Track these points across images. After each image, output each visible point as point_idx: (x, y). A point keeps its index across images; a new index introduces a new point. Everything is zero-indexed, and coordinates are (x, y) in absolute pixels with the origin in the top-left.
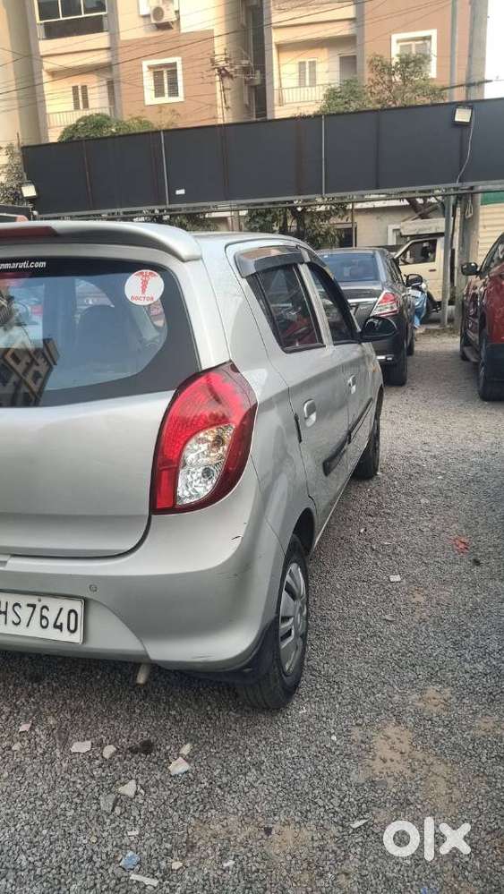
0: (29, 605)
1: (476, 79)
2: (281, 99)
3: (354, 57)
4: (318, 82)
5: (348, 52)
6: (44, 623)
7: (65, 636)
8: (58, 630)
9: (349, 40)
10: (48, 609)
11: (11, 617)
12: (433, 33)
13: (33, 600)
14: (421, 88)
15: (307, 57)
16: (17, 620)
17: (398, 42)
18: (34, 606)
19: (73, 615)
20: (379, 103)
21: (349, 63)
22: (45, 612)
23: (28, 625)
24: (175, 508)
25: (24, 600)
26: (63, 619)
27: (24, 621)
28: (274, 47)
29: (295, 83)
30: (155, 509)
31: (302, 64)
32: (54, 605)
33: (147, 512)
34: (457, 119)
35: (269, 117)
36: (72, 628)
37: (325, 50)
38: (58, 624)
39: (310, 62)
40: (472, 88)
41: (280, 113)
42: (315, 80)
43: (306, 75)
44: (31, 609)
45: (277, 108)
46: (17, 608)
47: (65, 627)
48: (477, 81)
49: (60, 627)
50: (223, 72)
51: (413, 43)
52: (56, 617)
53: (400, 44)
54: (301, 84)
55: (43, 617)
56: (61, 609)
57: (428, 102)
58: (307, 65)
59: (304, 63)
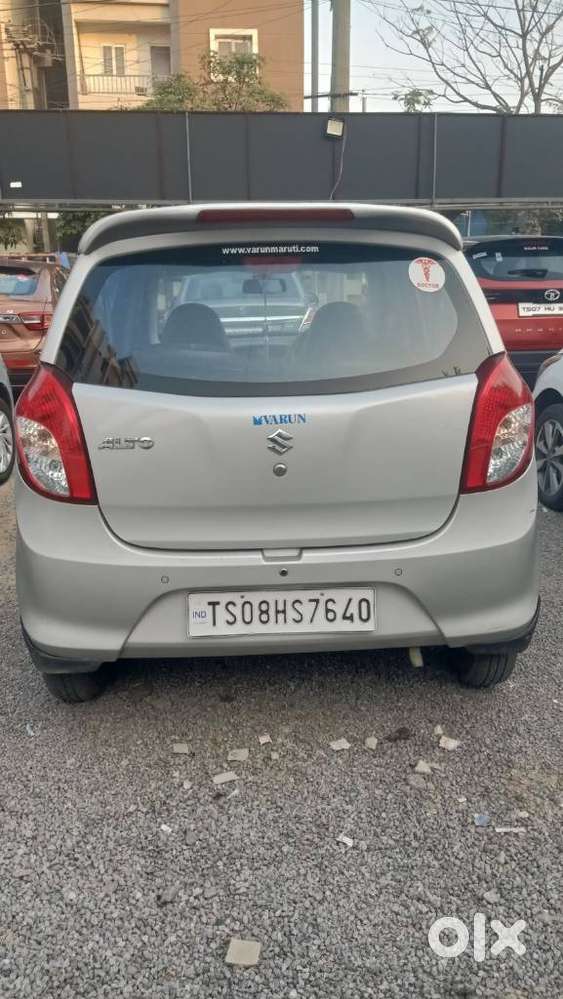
0: (311, 601)
1: (341, 91)
2: (83, 86)
3: (168, 49)
4: (128, 72)
5: (160, 42)
6: (331, 616)
7: (357, 626)
8: (348, 622)
9: (162, 29)
10: (334, 602)
11: (291, 614)
12: (254, 33)
13: (315, 594)
14: (261, 93)
15: (113, 42)
16: (298, 617)
17: (217, 37)
18: (317, 601)
19: (364, 604)
20: (215, 104)
21: (162, 54)
22: (330, 606)
23: (311, 621)
24: (484, 487)
25: (304, 596)
26: (353, 609)
27: (307, 617)
28: (74, 24)
29: (100, 70)
30: (464, 488)
31: (107, 50)
32: (341, 597)
33: (456, 491)
34: (329, 131)
35: (72, 107)
36: (364, 616)
37: (134, 37)
38: (348, 615)
39: (116, 48)
40: (338, 99)
41: (85, 103)
42: (123, 68)
43: (113, 64)
44: (314, 604)
45: (81, 98)
46: (297, 605)
47: (356, 616)
48: (342, 93)
49: (351, 618)
50: (21, 47)
51: (234, 42)
52: (345, 608)
53: (218, 40)
54: (108, 72)
55: (328, 611)
56: (350, 600)
57: (267, 109)
58: (113, 51)
59: (110, 48)
